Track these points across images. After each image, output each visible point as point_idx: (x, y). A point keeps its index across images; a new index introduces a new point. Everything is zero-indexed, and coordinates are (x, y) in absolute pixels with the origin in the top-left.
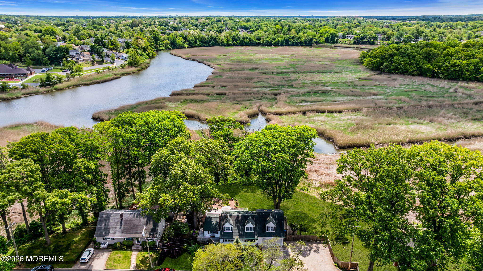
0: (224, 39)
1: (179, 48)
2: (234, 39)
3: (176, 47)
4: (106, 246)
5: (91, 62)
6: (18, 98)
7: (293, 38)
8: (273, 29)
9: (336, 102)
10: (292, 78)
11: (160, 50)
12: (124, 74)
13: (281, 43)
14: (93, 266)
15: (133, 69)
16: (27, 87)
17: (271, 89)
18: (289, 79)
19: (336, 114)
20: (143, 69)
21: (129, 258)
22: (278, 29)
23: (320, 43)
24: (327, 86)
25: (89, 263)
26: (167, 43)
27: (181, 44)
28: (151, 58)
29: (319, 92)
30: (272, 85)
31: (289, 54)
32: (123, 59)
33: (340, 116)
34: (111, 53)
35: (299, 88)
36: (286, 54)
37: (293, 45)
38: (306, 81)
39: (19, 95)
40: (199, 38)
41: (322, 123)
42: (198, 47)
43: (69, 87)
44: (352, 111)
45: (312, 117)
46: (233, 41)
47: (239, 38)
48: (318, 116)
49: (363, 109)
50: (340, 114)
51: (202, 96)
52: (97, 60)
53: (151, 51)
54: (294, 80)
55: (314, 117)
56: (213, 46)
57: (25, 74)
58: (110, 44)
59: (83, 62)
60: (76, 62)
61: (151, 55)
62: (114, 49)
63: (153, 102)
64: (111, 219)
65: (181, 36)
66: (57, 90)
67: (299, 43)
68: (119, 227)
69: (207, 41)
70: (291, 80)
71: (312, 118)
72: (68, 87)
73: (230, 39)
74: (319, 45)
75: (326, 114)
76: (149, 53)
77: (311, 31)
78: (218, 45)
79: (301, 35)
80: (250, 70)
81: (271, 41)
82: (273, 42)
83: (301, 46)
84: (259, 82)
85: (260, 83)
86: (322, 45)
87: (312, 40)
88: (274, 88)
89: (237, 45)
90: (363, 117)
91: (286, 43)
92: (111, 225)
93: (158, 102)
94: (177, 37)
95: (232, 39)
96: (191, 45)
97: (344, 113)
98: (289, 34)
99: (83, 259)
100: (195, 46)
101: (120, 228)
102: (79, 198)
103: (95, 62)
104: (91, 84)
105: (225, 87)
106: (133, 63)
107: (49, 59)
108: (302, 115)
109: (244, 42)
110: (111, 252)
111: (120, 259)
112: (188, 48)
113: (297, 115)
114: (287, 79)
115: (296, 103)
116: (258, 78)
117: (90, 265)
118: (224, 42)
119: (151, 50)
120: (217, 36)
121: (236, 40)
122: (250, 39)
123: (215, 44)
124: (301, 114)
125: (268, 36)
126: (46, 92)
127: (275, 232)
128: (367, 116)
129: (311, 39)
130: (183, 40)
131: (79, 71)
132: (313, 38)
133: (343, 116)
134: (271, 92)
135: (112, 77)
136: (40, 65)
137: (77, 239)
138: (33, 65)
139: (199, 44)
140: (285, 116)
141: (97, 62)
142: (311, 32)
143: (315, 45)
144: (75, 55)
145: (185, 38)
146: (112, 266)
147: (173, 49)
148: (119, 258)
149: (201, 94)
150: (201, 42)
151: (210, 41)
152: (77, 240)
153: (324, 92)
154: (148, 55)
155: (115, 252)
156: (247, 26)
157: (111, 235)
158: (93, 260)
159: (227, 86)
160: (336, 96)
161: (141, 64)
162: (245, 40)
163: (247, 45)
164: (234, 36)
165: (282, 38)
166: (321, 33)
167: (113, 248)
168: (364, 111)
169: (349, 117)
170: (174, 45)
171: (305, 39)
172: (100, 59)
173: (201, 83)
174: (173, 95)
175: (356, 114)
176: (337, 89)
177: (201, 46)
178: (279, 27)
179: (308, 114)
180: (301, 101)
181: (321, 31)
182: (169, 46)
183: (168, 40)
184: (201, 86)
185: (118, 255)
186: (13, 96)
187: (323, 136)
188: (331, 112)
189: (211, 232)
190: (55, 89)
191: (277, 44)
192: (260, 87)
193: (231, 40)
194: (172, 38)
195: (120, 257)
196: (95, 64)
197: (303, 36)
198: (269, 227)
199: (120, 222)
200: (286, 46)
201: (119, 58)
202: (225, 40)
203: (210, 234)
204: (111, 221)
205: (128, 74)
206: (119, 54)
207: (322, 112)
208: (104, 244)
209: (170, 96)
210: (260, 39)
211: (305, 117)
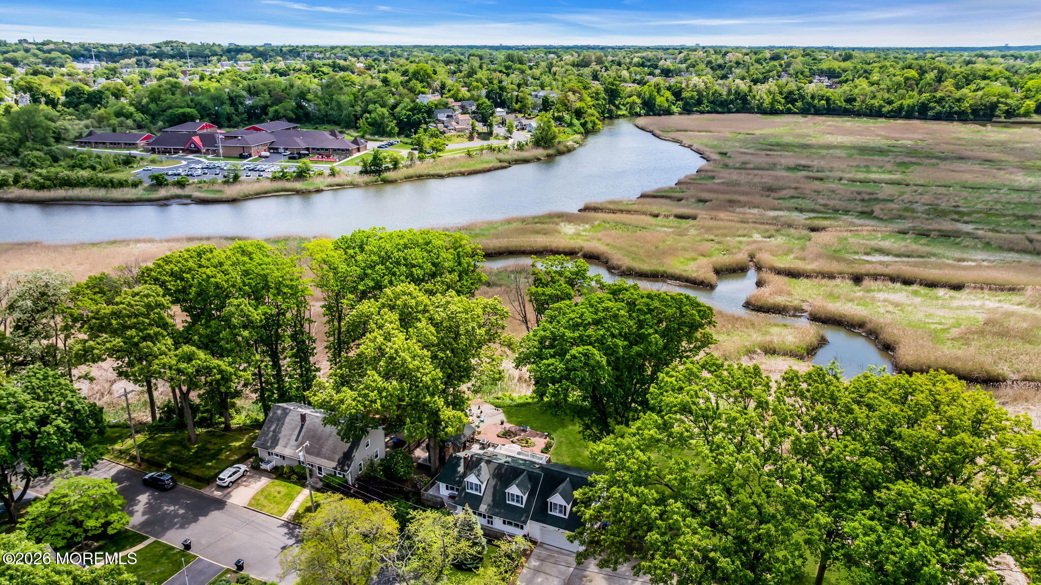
0: (765, 97)
1: (659, 115)
2: (790, 98)
3: (652, 110)
4: (268, 467)
5: (468, 135)
6: (319, 191)
7: (940, 101)
8: (894, 79)
9: (965, 263)
10: (881, 196)
11: (618, 117)
12: (517, 162)
13: (907, 112)
14: (231, 496)
15: (540, 152)
16: (338, 173)
17: (812, 215)
18: (875, 196)
19: (941, 292)
20: (560, 153)
21: (292, 498)
22: (907, 79)
23: (1019, 115)
24: (966, 223)
25: (229, 490)
26: (634, 103)
27: (666, 105)
28: (589, 131)
29: (933, 234)
30: (822, 209)
31: (911, 139)
32: (530, 131)
33: (951, 297)
34: (510, 118)
35: (886, 220)
36: (904, 139)
37: (938, 117)
38: (915, 206)
39: (322, 187)
40: (708, 94)
41: (890, 308)
42: (702, 112)
43: (409, 178)
44: (990, 289)
45: (874, 291)
46: (788, 103)
47: (802, 97)
48: (889, 290)
49: (1029, 288)
50: (952, 293)
51: (643, 217)
52: (480, 131)
53: (593, 118)
54: (884, 200)
55: (880, 290)
56: (738, 111)
57: (348, 150)
58: (514, 100)
59: (453, 133)
60: (441, 133)
61: (590, 126)
62: (520, 112)
63: (536, 220)
64: (287, 420)
65: (669, 89)
66: (386, 182)
67: (956, 113)
68: (294, 437)
69: (726, 100)
70: (876, 199)
71: (872, 294)
72: (406, 178)
73: (779, 98)
74: (1011, 120)
75: (915, 287)
76: (586, 122)
77: (998, 84)
78: (750, 111)
79: (965, 95)
80: (789, 169)
81: (881, 107)
82: (887, 108)
83: (960, 120)
84: (793, 197)
85: (792, 201)
86: (1023, 119)
87: (994, 106)
88: (821, 215)
89: (795, 113)
90: (1020, 307)
91: (920, 113)
92: (285, 431)
93: (545, 221)
94: (659, 91)
95: (785, 98)
96: (687, 110)
97: (967, 291)
98: (936, 91)
99: (220, 479)
100: (697, 111)
101: (296, 440)
102: (214, 368)
103: (475, 135)
104: (449, 175)
105: (705, 201)
106: (543, 140)
107: (397, 125)
108: (850, 283)
109: (814, 106)
110: (271, 481)
111: (278, 496)
112: (680, 114)
113: (838, 281)
114: (867, 197)
115: (856, 253)
116: (796, 188)
117: (229, 493)
118: (765, 105)
119: (593, 114)
120: (750, 91)
121: (793, 101)
122: (828, 100)
123: (742, 108)
124: (848, 281)
125: (877, 94)
126: (367, 184)
127: (566, 517)
128: (1032, 305)
129: (992, 103)
130: (671, 98)
131: (438, 150)
132: (998, 102)
133: (963, 298)
134: (808, 222)
135: (491, 165)
136: (382, 136)
137: (237, 444)
138: (372, 134)
139: (705, 106)
140: (805, 280)
141: (479, 134)
142: (997, 87)
143: (1003, 119)
144: (445, 119)
145: (677, 94)
146: (258, 504)
147: (647, 115)
148: (276, 494)
149: (644, 213)
150: (712, 102)
151: (732, 102)
152: (235, 447)
153: (945, 236)
154: (584, 125)
155: (277, 482)
156: (838, 70)
157: (278, 449)
158: (238, 487)
159: (711, 201)
160: (975, 248)
161: (559, 142)
162: (816, 101)
163: (818, 112)
164: (791, 93)
165: (911, 99)
166: (1029, 90)
167: (278, 473)
168: (1029, 291)
169: (978, 303)
170: (650, 107)
171: (976, 104)
172: (485, 129)
173: (658, 191)
174: (586, 209)
175: (1002, 298)
176: (993, 230)
177: (709, 112)
178: (913, 73)
179: (867, 282)
180: (868, 250)
181: (1030, 84)
182: (638, 110)
183: (639, 96)
184: (655, 197)
185: (281, 487)
186: (311, 188)
187: (876, 338)
188: (932, 285)
189: (452, 489)
190: (382, 180)
191: (897, 114)
192: (789, 209)
193: (783, 101)
194: (647, 93)
195: (279, 493)
196: (475, 139)
197: (970, 96)
198: (556, 505)
199: (299, 428)
200: (918, 118)
201: (523, 129)
202: (767, 100)
203: (450, 491)
204: (286, 424)
205: (526, 161)
206: (524, 122)
207: (907, 282)
208: (268, 462)
209: (580, 211)
210: (855, 100)
211: (857, 288)
